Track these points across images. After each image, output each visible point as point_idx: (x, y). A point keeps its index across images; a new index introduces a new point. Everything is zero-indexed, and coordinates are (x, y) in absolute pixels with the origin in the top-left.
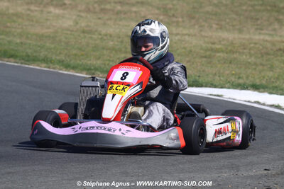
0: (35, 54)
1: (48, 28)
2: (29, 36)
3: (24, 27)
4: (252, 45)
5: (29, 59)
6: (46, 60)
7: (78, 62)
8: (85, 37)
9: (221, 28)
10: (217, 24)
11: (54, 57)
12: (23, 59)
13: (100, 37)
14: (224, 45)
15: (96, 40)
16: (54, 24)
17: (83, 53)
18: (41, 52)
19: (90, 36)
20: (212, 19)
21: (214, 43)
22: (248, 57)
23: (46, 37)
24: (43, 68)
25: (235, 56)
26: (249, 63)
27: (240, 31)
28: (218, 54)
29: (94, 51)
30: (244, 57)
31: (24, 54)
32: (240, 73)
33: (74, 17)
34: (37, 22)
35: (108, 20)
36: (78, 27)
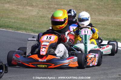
0: (20, 27)
1: (26, 15)
2: (18, 19)
3: (16, 15)
4: (113, 22)
5: (18, 29)
6: (25, 29)
7: (39, 30)
8: (42, 19)
9: (100, 15)
10: (98, 13)
11: (28, 28)
12: (15, 29)
13: (48, 19)
14: (101, 22)
15: (46, 20)
16: (29, 14)
17: (41, 26)
18: (23, 26)
19: (44, 18)
20: (96, 11)
21: (97, 21)
22: (111, 27)
23: (25, 19)
24: (24, 32)
25: (106, 26)
26: (112, 29)
27: (108, 16)
28: (98, 26)
29: (46, 25)
30: (110, 27)
31: (16, 27)
32: (108, 34)
33: (37, 11)
34: (21, 13)
35: (51, 12)
36: (39, 15)
